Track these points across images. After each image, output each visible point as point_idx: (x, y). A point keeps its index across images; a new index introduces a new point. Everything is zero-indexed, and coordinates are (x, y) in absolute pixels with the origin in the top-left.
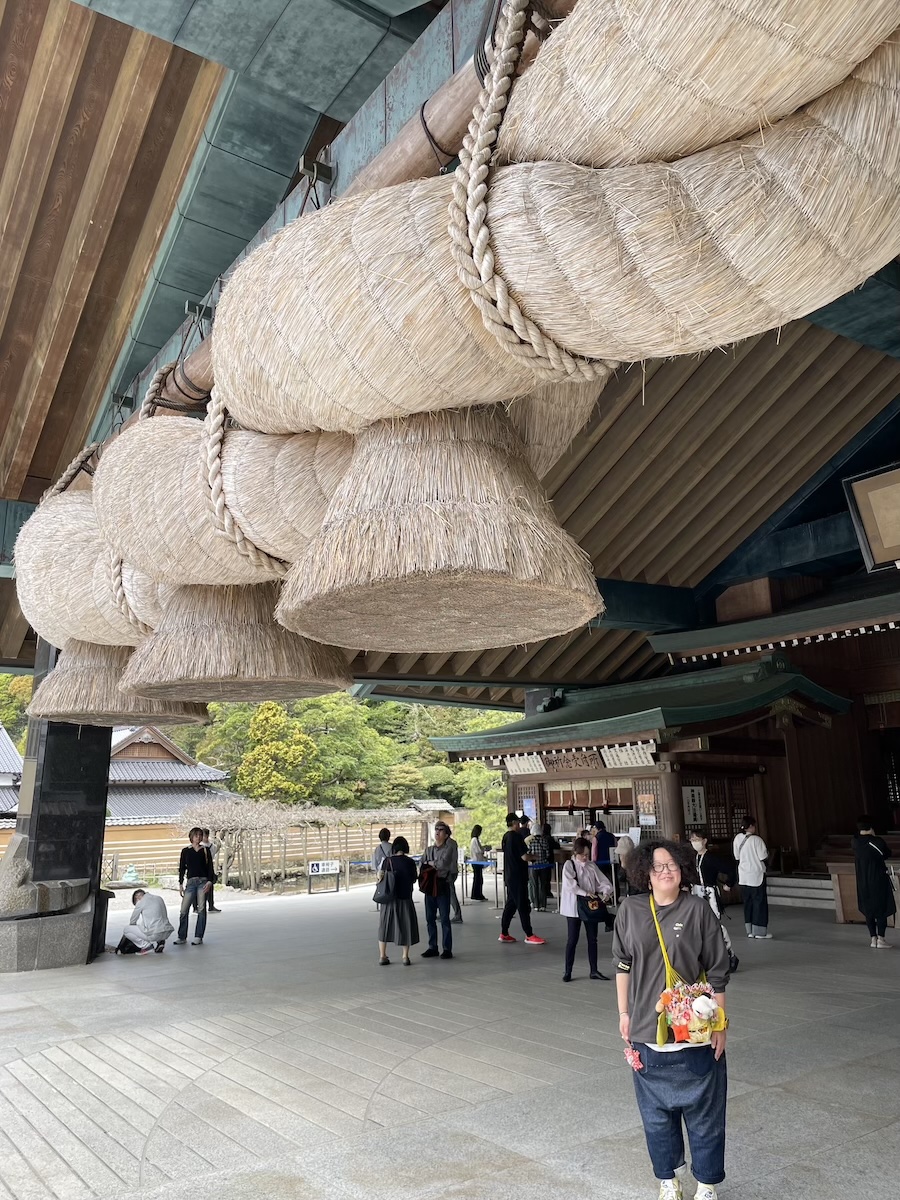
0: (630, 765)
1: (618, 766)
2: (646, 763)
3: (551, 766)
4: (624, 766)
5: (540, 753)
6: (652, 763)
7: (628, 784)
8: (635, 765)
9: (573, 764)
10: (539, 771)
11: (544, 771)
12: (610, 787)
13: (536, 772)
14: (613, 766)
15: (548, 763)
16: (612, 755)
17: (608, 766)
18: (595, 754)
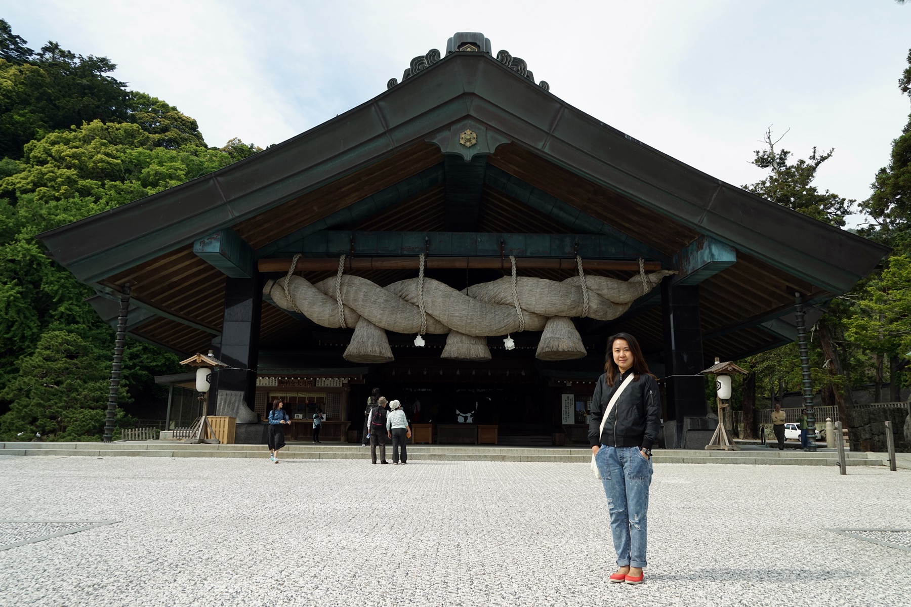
0: (329, 386)
1: (323, 385)
2: (338, 386)
3: (281, 384)
4: (326, 386)
5: (278, 378)
6: (341, 386)
7: (323, 395)
8: (332, 386)
9: (296, 384)
10: (273, 385)
11: (277, 385)
12: (311, 395)
13: (271, 385)
14: (320, 385)
15: (280, 382)
16: (321, 382)
17: (317, 385)
18: (311, 381)
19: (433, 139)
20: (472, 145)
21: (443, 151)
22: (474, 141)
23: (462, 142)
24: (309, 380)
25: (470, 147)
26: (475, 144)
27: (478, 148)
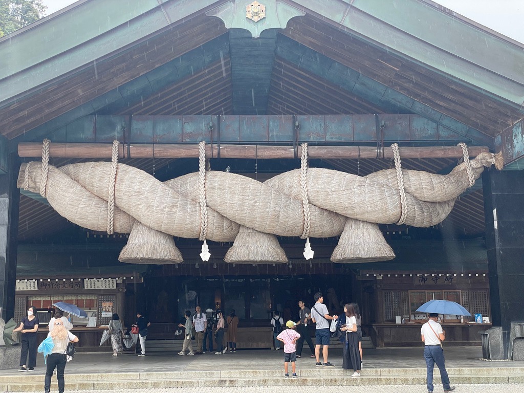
1: (93, 288)
2: (111, 288)
3: (44, 287)
4: (96, 288)
5: (38, 281)
6: (115, 288)
8: (103, 288)
10: (33, 289)
11: (37, 289)
12: (79, 298)
14: (89, 288)
15: (41, 285)
16: (91, 283)
17: (86, 288)
18: (79, 282)
19: (216, 13)
20: (261, 19)
21: (228, 26)
22: (262, 15)
23: (249, 16)
24: (76, 281)
25: (258, 22)
26: (264, 18)
27: (268, 22)
